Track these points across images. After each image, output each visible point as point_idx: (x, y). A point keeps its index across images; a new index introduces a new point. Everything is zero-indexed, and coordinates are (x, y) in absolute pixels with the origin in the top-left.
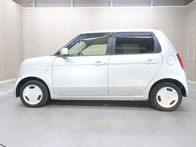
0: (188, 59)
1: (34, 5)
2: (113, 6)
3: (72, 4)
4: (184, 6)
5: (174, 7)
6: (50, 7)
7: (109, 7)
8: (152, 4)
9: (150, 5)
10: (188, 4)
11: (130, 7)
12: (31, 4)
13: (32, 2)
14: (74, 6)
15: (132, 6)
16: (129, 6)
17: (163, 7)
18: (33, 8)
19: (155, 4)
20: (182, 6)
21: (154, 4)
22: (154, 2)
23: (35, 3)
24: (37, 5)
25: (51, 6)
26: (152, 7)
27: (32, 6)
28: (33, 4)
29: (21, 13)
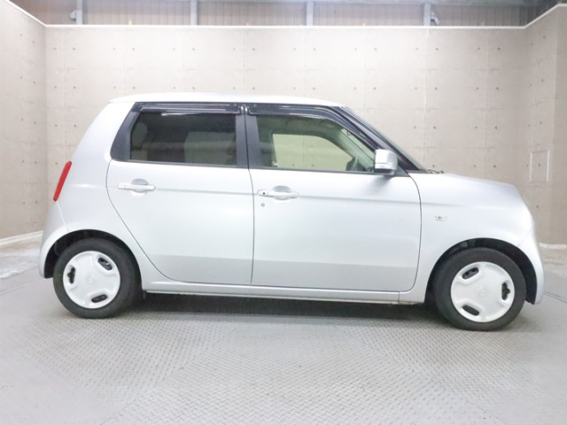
0: (530, 180)
1: (79, 19)
2: (314, 24)
3: (193, 16)
4: (520, 25)
5: (490, 30)
6: (127, 23)
7: (302, 27)
8: (427, 20)
9: (423, 21)
10: (528, 22)
11: (364, 27)
12: (73, 15)
13: (73, 8)
14: (198, 23)
15: (371, 25)
16: (361, 24)
17: (458, 30)
18: (79, 26)
19: (436, 20)
20: (512, 25)
21: (433, 21)
22: (433, 14)
23: (85, 11)
24: (90, 16)
25: (130, 22)
26: (427, 27)
27: (75, 20)
28: (79, 14)
29: (41, 42)
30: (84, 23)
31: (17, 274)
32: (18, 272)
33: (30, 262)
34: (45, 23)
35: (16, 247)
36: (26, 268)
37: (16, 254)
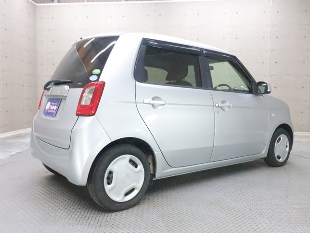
18: (56, 4)
25: (86, 1)
29: (34, 14)
30: (58, 2)
31: (20, 153)
32: (20, 151)
33: (27, 145)
34: (36, 3)
35: (19, 136)
36: (25, 149)
37: (20, 140)
